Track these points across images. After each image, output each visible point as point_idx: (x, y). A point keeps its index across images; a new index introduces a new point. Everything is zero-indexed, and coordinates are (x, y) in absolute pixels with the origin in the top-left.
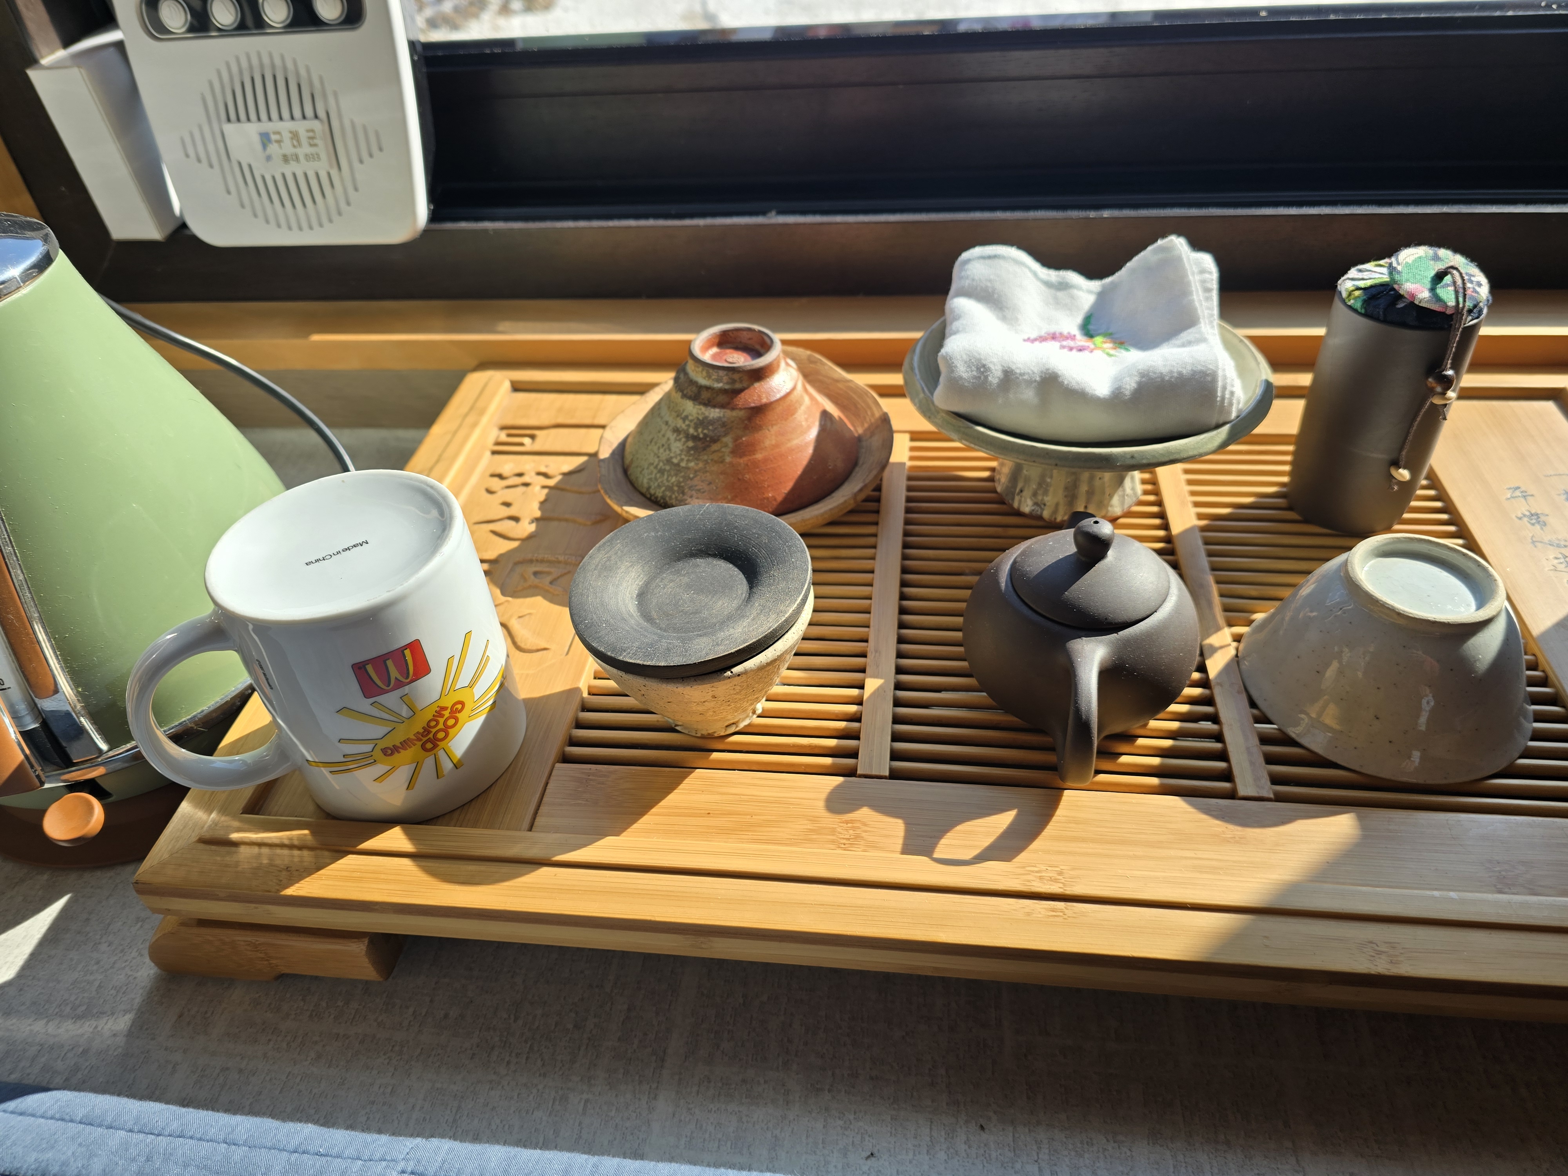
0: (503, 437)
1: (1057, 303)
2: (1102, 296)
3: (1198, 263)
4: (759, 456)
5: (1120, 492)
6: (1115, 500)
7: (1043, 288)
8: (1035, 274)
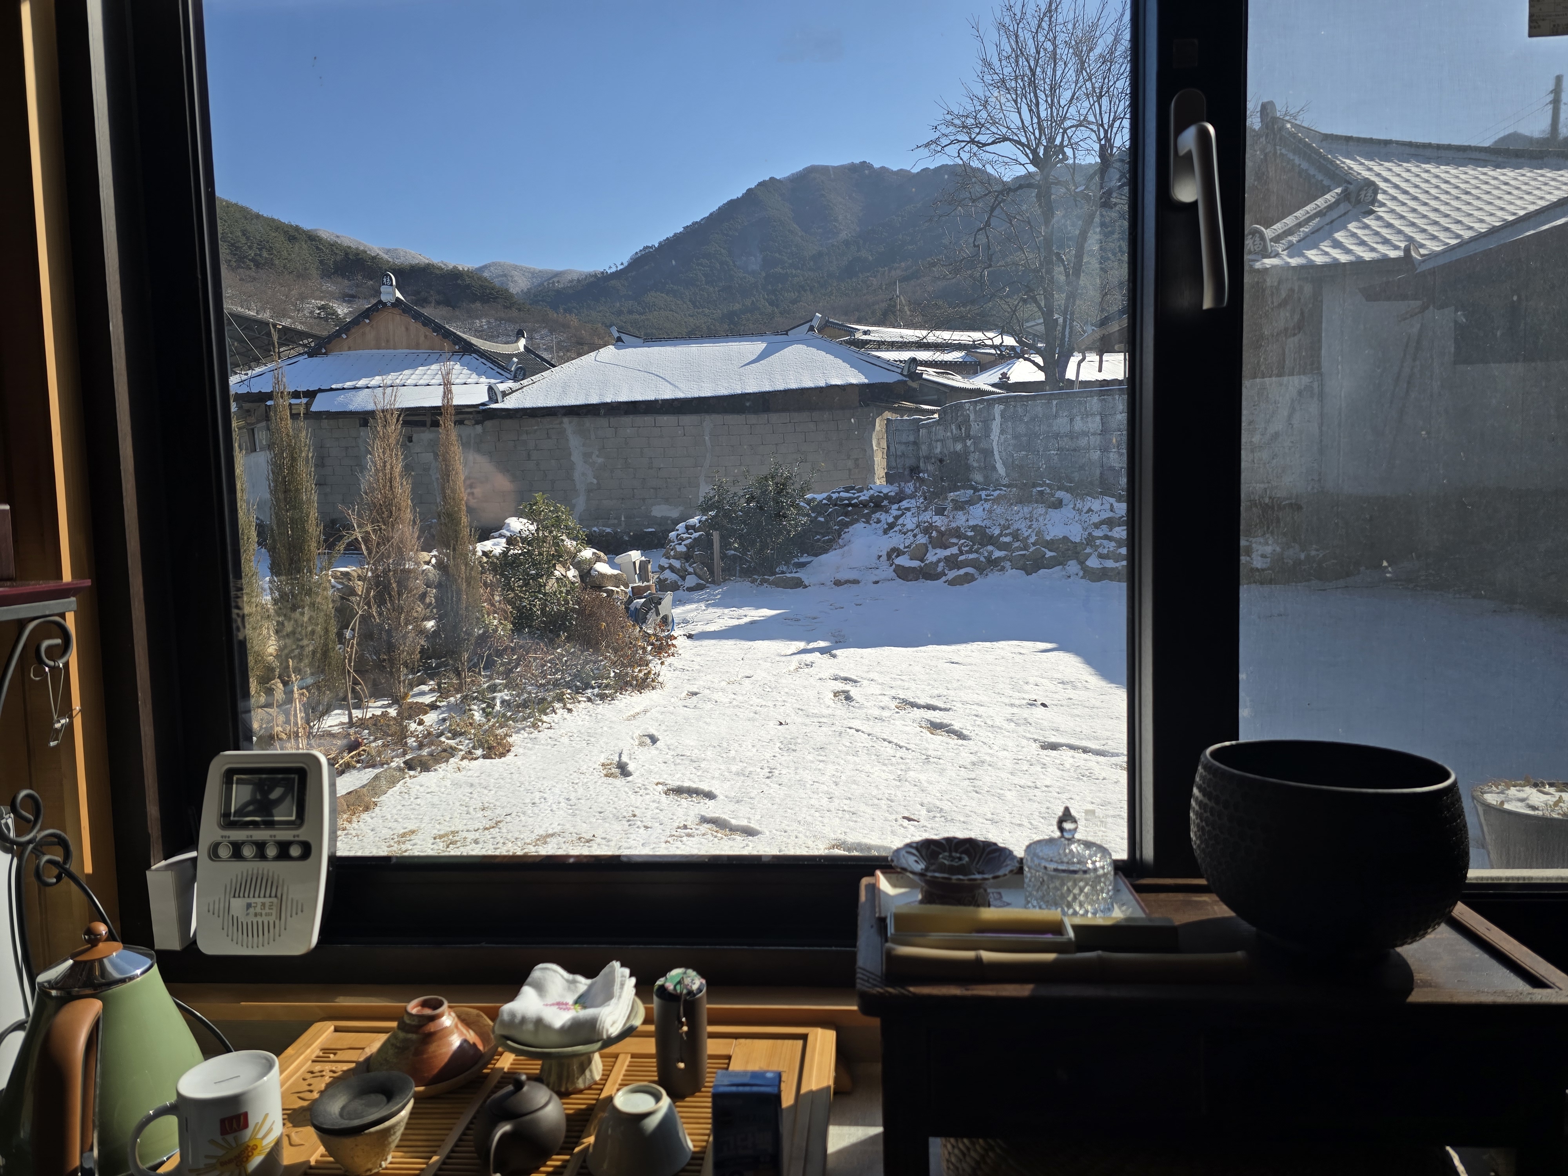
0: (321, 1054)
1: (569, 989)
2: (590, 987)
3: (622, 973)
4: (425, 1056)
5: (583, 1076)
6: (580, 1081)
7: (565, 982)
8: (562, 976)
